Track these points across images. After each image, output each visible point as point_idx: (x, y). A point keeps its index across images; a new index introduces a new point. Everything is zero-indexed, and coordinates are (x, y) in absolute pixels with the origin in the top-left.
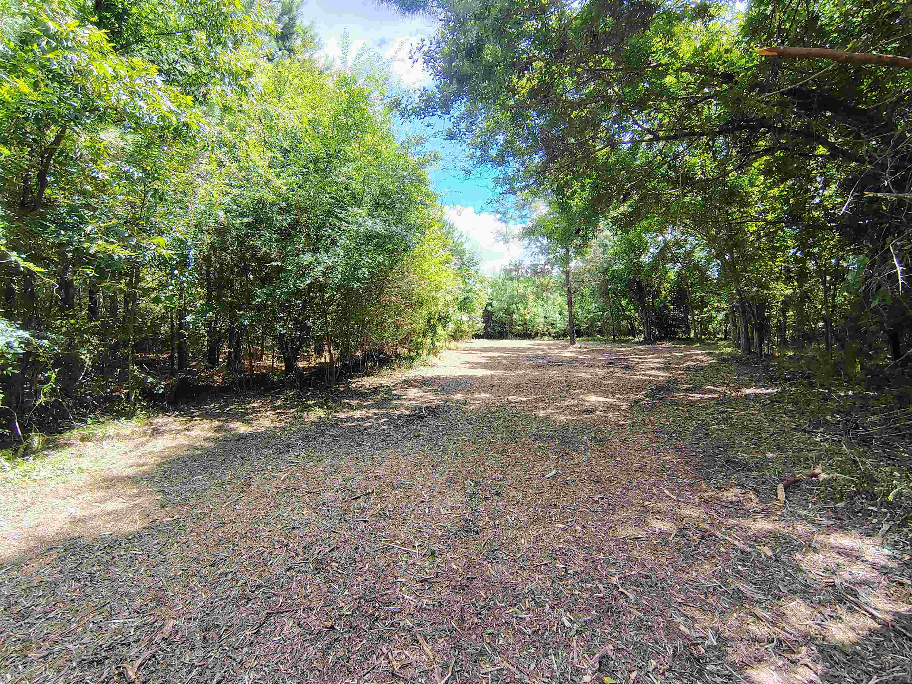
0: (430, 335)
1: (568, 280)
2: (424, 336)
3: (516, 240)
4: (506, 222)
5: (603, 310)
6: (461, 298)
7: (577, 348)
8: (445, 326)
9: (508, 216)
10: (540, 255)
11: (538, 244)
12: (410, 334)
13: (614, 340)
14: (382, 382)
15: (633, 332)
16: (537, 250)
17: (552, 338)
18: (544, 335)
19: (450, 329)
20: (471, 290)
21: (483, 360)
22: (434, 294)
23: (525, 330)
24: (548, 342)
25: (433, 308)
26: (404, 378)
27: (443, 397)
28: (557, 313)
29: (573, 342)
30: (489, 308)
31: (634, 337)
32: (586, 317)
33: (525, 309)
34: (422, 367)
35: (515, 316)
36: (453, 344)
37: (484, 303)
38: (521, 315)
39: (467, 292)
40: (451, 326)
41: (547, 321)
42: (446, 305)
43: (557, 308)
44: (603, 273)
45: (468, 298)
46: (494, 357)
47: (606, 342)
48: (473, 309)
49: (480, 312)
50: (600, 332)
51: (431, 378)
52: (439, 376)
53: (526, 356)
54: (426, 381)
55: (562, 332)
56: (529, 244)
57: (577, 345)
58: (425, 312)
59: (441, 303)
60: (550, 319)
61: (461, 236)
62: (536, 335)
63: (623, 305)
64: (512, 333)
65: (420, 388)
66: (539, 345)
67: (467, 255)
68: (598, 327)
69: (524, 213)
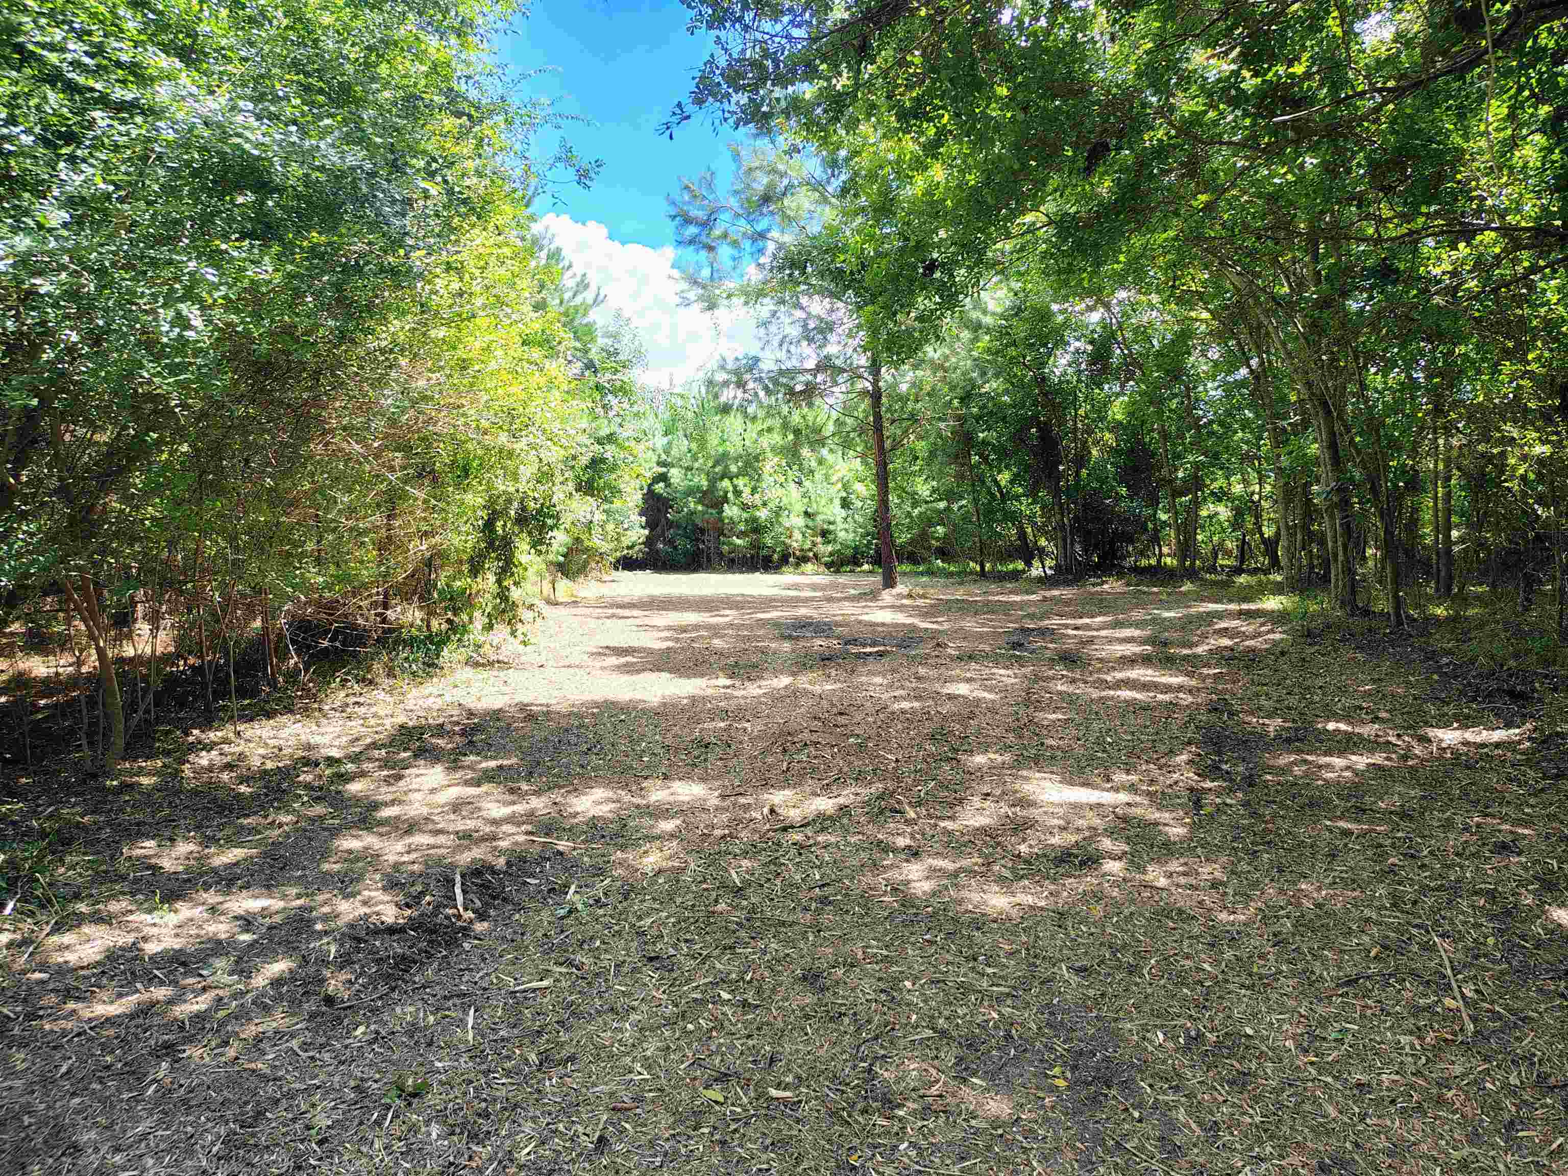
0: (492, 566)
1: (878, 417)
2: (476, 570)
3: (738, 301)
4: (711, 249)
5: (950, 496)
6: (584, 460)
7: (900, 596)
8: (541, 542)
9: (717, 232)
10: (805, 343)
11: (799, 314)
12: (429, 563)
13: (983, 574)
14: (315, 740)
15: (1028, 552)
16: (795, 331)
17: (822, 569)
18: (804, 559)
19: (555, 546)
20: (611, 438)
21: (653, 641)
22: (503, 438)
23: (756, 546)
24: (817, 579)
25: (501, 486)
26: (401, 719)
27: (539, 804)
28: (837, 502)
29: (890, 582)
30: (659, 487)
31: (1029, 564)
32: (909, 515)
33: (754, 490)
34: (468, 673)
35: (731, 511)
36: (564, 587)
37: (649, 474)
38: (745, 507)
39: (600, 442)
40: (559, 539)
41: (811, 524)
42: (545, 476)
43: (837, 492)
44: (962, 400)
45: (603, 460)
46: (684, 629)
47: (963, 576)
48: (616, 492)
49: (638, 497)
50: (943, 553)
51: (496, 715)
52: (522, 707)
53: (776, 624)
54: (476, 729)
55: (849, 552)
56: (774, 314)
57: (901, 589)
58: (474, 499)
59: (527, 471)
60: (819, 518)
61: (583, 285)
62: (784, 559)
63: (1003, 483)
64: (721, 556)
65: (453, 760)
66: (796, 587)
67: (601, 341)
68: (938, 539)
69: (761, 226)
